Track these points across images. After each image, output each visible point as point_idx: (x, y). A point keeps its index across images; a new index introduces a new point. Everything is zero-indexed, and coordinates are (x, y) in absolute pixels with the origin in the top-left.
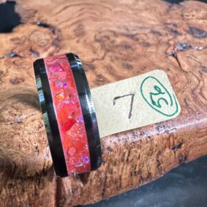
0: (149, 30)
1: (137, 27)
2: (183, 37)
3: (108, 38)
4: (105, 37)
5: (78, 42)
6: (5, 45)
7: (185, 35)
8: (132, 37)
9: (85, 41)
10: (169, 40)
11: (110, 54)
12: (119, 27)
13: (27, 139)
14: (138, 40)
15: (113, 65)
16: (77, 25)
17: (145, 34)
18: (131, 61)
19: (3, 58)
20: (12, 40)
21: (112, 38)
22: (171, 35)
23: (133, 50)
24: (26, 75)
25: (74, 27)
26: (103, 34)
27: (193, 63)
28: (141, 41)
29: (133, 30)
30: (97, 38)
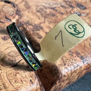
10: (71, 11)
17: (59, 7)
23: (57, 17)
28: (58, 11)
29: (53, 5)
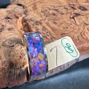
0: (63, 8)
1: (58, 6)
2: (77, 10)
3: (46, 11)
4: (45, 10)
5: (34, 12)
6: (4, 13)
7: (78, 9)
8: (56, 10)
9: (37, 12)
11: (48, 17)
12: (51, 6)
13: (16, 53)
14: (59, 12)
15: (49, 22)
16: (33, 5)
18: (56, 21)
19: (4, 19)
20: (7, 11)
21: (48, 11)
22: (72, 9)
24: (14, 27)
25: (32, 6)
26: (44, 9)
27: (81, 21)
30: (42, 11)
